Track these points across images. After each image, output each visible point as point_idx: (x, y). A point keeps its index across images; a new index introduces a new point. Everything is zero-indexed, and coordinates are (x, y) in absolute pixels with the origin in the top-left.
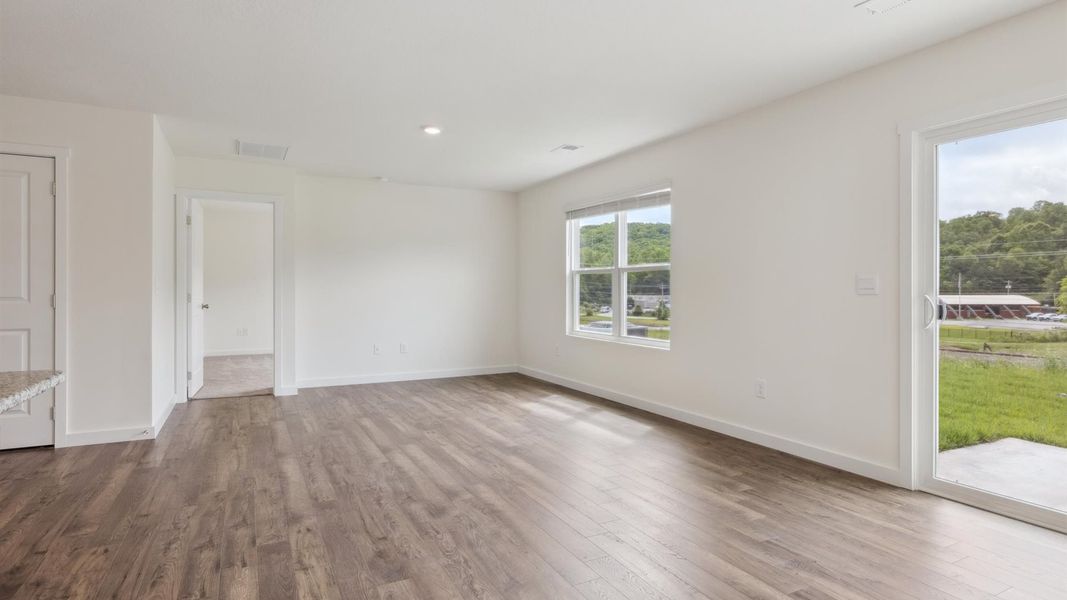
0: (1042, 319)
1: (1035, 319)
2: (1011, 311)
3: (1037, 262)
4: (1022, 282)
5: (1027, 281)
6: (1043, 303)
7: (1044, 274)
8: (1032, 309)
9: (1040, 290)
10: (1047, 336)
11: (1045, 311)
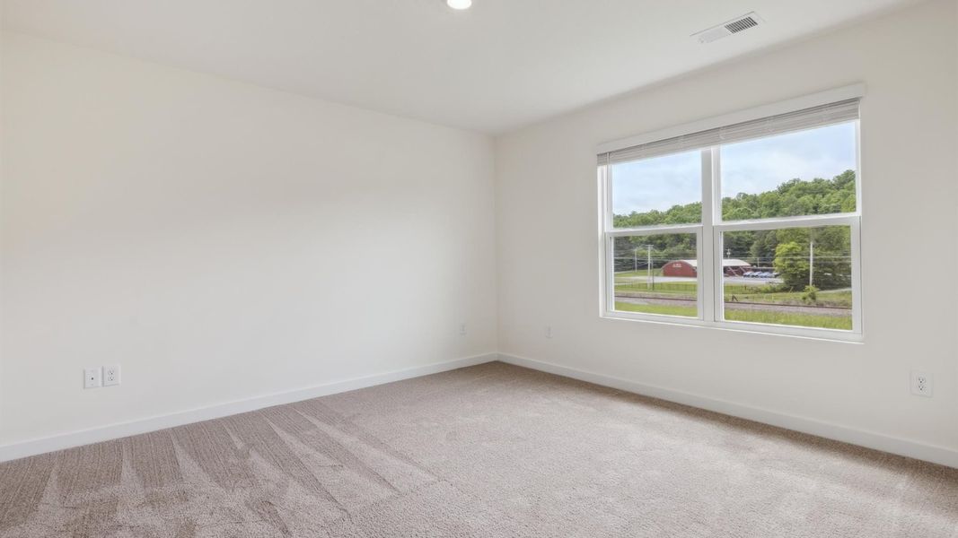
0: (753, 276)
1: (748, 276)
2: (733, 271)
3: (744, 235)
4: (735, 250)
5: (739, 249)
6: (752, 265)
7: (749, 244)
8: (747, 270)
9: (747, 255)
10: (769, 289)
11: (755, 270)
